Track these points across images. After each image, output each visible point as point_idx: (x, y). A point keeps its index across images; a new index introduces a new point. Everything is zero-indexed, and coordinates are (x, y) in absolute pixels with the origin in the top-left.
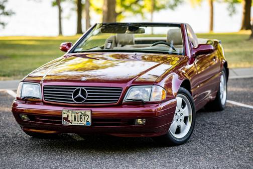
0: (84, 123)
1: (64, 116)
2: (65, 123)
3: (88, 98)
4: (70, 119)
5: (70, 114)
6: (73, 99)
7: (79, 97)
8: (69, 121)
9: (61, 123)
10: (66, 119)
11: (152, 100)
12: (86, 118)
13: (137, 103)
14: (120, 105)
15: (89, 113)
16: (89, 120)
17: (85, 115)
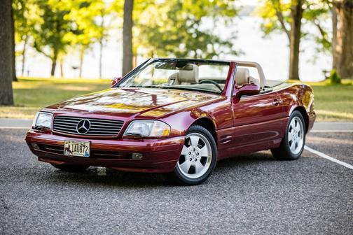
0: (83, 154)
1: (66, 146)
2: (67, 153)
3: (90, 130)
4: (71, 149)
5: (71, 144)
6: (77, 130)
7: (83, 128)
8: (70, 151)
9: (63, 153)
10: (68, 149)
11: (152, 135)
12: (86, 149)
13: (138, 138)
14: (120, 138)
15: (88, 145)
16: (88, 152)
17: (84, 146)
